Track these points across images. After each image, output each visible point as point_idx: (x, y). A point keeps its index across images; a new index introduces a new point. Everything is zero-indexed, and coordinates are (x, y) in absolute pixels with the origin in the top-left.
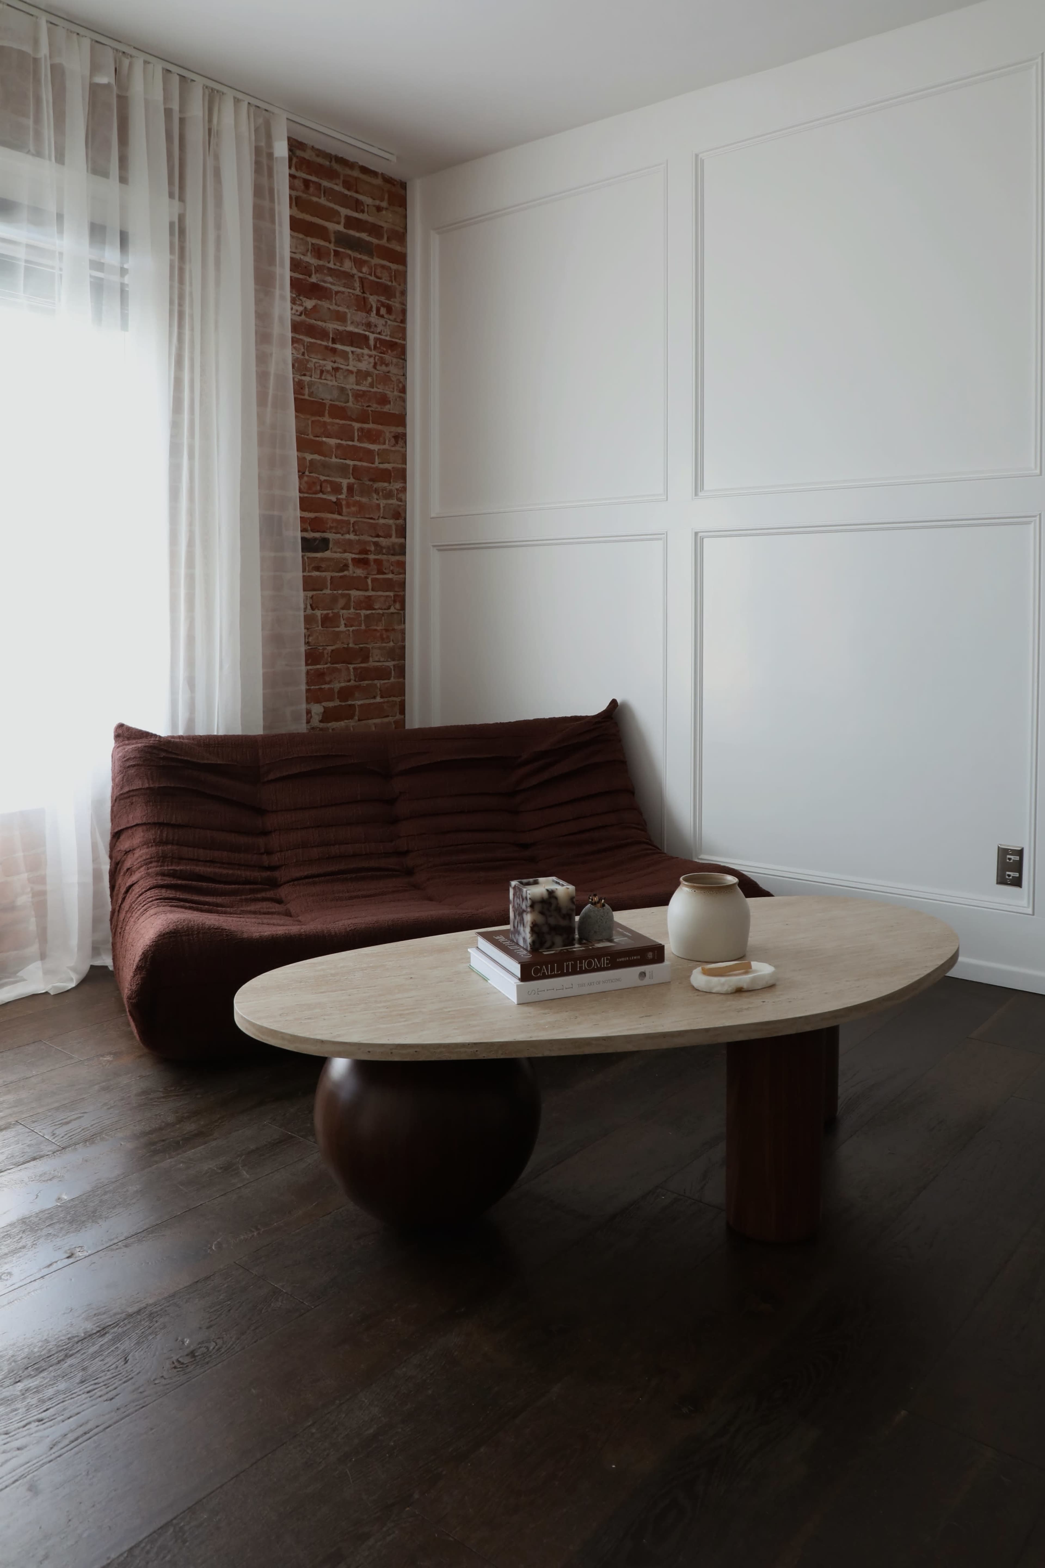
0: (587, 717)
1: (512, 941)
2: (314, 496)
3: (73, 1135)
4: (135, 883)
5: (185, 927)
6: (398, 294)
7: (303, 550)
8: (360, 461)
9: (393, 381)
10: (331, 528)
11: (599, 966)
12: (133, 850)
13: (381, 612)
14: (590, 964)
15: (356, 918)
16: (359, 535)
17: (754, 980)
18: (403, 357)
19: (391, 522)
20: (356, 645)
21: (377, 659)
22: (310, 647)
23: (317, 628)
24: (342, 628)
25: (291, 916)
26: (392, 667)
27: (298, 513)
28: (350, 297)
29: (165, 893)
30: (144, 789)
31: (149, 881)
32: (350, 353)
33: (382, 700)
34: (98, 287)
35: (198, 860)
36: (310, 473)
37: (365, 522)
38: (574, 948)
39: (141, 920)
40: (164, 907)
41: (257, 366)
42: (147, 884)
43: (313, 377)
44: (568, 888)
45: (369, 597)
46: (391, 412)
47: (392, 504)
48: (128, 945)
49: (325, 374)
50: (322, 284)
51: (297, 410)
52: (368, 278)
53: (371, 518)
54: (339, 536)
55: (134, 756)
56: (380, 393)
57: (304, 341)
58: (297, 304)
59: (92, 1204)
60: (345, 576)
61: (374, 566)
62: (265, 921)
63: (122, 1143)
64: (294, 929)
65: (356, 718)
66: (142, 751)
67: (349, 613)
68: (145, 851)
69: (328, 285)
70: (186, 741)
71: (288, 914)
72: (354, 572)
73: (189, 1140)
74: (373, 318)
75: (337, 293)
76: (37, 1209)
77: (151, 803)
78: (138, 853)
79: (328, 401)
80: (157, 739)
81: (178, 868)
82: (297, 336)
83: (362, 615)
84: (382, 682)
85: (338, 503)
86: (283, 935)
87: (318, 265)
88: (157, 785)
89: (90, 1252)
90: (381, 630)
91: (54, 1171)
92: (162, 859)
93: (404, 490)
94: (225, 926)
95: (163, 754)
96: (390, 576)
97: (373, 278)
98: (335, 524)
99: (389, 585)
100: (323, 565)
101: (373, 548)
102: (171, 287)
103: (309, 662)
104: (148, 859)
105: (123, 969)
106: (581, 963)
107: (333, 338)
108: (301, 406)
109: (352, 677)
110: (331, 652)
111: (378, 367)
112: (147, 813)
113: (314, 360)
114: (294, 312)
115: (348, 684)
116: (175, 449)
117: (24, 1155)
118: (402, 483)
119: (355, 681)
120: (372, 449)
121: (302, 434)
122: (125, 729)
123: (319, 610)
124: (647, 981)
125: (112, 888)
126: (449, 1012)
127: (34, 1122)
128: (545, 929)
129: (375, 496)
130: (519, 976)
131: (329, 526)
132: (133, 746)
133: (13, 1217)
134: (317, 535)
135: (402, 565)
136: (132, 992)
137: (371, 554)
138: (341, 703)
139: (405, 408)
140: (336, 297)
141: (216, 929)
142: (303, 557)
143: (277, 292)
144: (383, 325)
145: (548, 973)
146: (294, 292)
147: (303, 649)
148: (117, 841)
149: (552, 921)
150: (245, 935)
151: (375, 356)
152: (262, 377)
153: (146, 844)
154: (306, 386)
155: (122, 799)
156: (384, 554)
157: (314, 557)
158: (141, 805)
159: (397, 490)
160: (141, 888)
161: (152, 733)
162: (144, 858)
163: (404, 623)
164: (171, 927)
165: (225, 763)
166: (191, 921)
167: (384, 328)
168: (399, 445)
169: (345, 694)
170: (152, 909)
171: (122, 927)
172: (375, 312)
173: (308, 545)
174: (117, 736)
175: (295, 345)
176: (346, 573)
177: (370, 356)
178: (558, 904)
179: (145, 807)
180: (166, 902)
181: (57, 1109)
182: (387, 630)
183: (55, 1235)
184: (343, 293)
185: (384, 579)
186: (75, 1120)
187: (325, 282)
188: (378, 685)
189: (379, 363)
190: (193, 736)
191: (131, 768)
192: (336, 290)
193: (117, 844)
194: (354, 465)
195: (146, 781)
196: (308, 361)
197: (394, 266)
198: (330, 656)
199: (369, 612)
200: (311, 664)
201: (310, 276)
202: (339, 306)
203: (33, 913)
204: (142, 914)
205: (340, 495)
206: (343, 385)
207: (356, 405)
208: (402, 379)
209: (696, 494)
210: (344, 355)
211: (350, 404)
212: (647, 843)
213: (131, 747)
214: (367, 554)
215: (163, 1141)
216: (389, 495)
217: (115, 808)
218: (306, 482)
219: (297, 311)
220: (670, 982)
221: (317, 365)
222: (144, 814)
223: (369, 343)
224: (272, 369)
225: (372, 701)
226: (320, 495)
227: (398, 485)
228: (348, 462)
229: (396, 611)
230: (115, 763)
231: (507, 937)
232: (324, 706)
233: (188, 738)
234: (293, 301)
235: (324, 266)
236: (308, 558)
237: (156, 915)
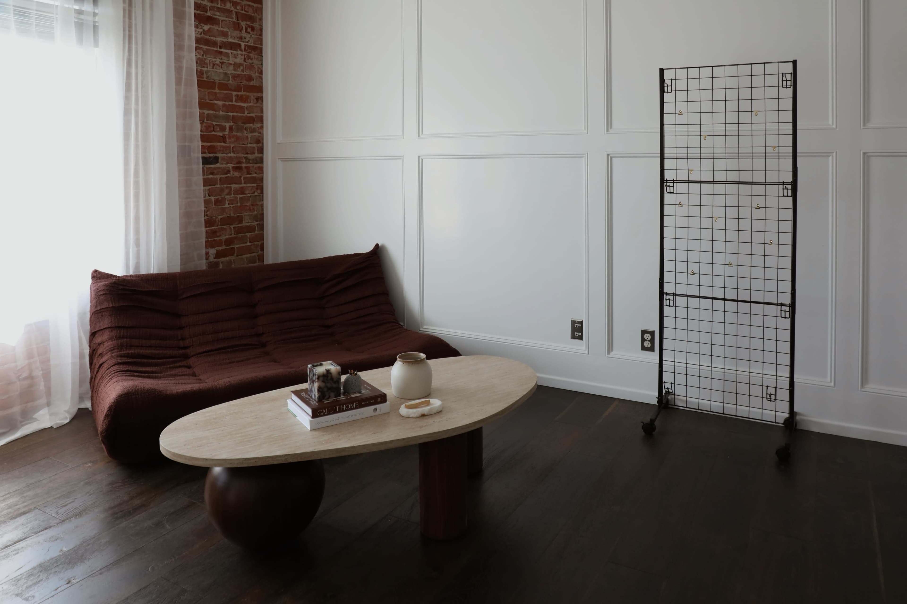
0: (363, 254)
1: (309, 395)
2: (209, 133)
3: (69, 513)
4: (104, 362)
5: (133, 390)
6: (258, 20)
7: (203, 164)
8: (236, 113)
9: (255, 68)
10: (220, 151)
11: (353, 407)
12: (103, 343)
13: (249, 195)
14: (348, 407)
15: (232, 377)
16: (236, 154)
17: (431, 409)
18: (261, 55)
19: (255, 145)
20: (234, 214)
21: (247, 222)
22: (208, 218)
23: (212, 207)
24: (227, 206)
25: (196, 376)
26: (256, 226)
27: (200, 144)
28: (230, 23)
29: (122, 367)
30: (109, 307)
31: (113, 361)
32: (230, 54)
33: (250, 244)
34: (80, 26)
35: (142, 346)
36: (207, 121)
37: (239, 146)
38: (341, 398)
39: (108, 386)
40: (121, 377)
41: (175, 63)
42: (111, 363)
43: (208, 68)
44: (337, 368)
45: (242, 187)
46: (254, 85)
47: (255, 136)
48: (100, 400)
49: (215, 66)
50: (214, 16)
51: (199, 86)
52: (240, 12)
53: (243, 144)
54: (225, 155)
55: (103, 289)
56: (248, 75)
57: (203, 48)
58: (199, 28)
59: (80, 552)
60: (228, 177)
61: (245, 171)
62: (180, 381)
63: (98, 515)
64: (196, 386)
65: (235, 255)
66: (108, 286)
67: (231, 197)
68: (110, 343)
69: (217, 17)
70: (134, 278)
71: (194, 375)
72: (233, 175)
73: (136, 510)
74: (244, 34)
75: (222, 21)
76: (48, 558)
77: (114, 316)
78: (106, 344)
79: (217, 81)
80: (117, 279)
81: (130, 352)
82: (199, 46)
83: (238, 197)
84: (250, 234)
85: (224, 137)
86: (190, 391)
87: (211, 6)
88: (117, 305)
89: (79, 580)
90: (249, 205)
91: (58, 534)
92: (120, 347)
93: (262, 127)
94: (157, 387)
95: (121, 287)
96: (254, 175)
97: (243, 12)
98: (222, 149)
99: (254, 180)
100: (215, 172)
101: (244, 161)
102: (124, 22)
103: (208, 225)
104: (112, 348)
105: (97, 413)
106: (343, 406)
107: (220, 46)
108: (201, 84)
109: (233, 232)
110: (220, 219)
111: (247, 61)
112: (112, 321)
113: (209, 59)
114: (197, 32)
115: (230, 236)
116: (127, 112)
117: (40, 527)
118: (261, 124)
119: (235, 234)
120: (244, 106)
121: (202, 100)
122: (98, 273)
123: (213, 196)
124: (378, 413)
125: (91, 364)
126: (274, 437)
127: (45, 507)
128: (325, 389)
129: (245, 132)
130: (311, 415)
131: (218, 149)
132: (103, 283)
133: (34, 564)
134: (212, 155)
135: (261, 169)
136: (103, 429)
137: (243, 164)
138: (226, 247)
139: (262, 83)
140: (222, 23)
141: (152, 390)
142: (203, 168)
143: (187, 22)
144: (249, 38)
145: (326, 413)
146: (197, 21)
147: (203, 219)
148: (93, 337)
149: (329, 385)
150: (168, 392)
151: (245, 54)
152: (178, 69)
153: (111, 339)
154: (205, 73)
155: (96, 314)
156: (250, 163)
157: (209, 168)
158: (108, 317)
159: (258, 127)
160: (108, 365)
161: (114, 275)
162: (110, 347)
163: (263, 200)
164: (125, 391)
165: (157, 290)
166: (137, 387)
167: (250, 39)
168: (259, 103)
169: (229, 242)
170: (115, 378)
171: (97, 388)
172: (244, 31)
173: (206, 161)
174: (93, 277)
175: (198, 51)
176: (229, 175)
177: (242, 55)
178: (331, 376)
179: (110, 318)
180: (123, 373)
181: (59, 498)
182: (252, 205)
183: (59, 572)
184: (226, 21)
185: (251, 177)
186: (70, 503)
187: (215, 15)
188: (248, 236)
189: (247, 58)
190: (138, 275)
191: (102, 296)
192: (222, 19)
193: (94, 339)
194: (233, 116)
195: (111, 303)
196: (205, 59)
197: (255, 5)
198: (220, 222)
199: (242, 196)
200: (209, 227)
201: (206, 12)
202: (223, 28)
203: (42, 380)
204: (109, 382)
205: (225, 132)
206: (226, 72)
207: (234, 82)
208: (260, 66)
209: (419, 136)
210: (227, 55)
211: (230, 82)
212: (394, 322)
213: (101, 284)
214: (241, 164)
215: (122, 511)
216: (253, 131)
217: (92, 319)
218: (205, 126)
219: (199, 32)
220: (389, 412)
221: (211, 61)
222: (109, 322)
223: (241, 48)
224: (184, 64)
225: (244, 245)
226: (213, 133)
227: (259, 125)
228: (230, 114)
229: (258, 194)
230: (92, 292)
231: (306, 393)
232: (216, 250)
233: (136, 276)
234: (196, 27)
235: (215, 6)
236: (206, 168)
237: (117, 383)
